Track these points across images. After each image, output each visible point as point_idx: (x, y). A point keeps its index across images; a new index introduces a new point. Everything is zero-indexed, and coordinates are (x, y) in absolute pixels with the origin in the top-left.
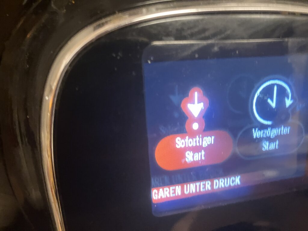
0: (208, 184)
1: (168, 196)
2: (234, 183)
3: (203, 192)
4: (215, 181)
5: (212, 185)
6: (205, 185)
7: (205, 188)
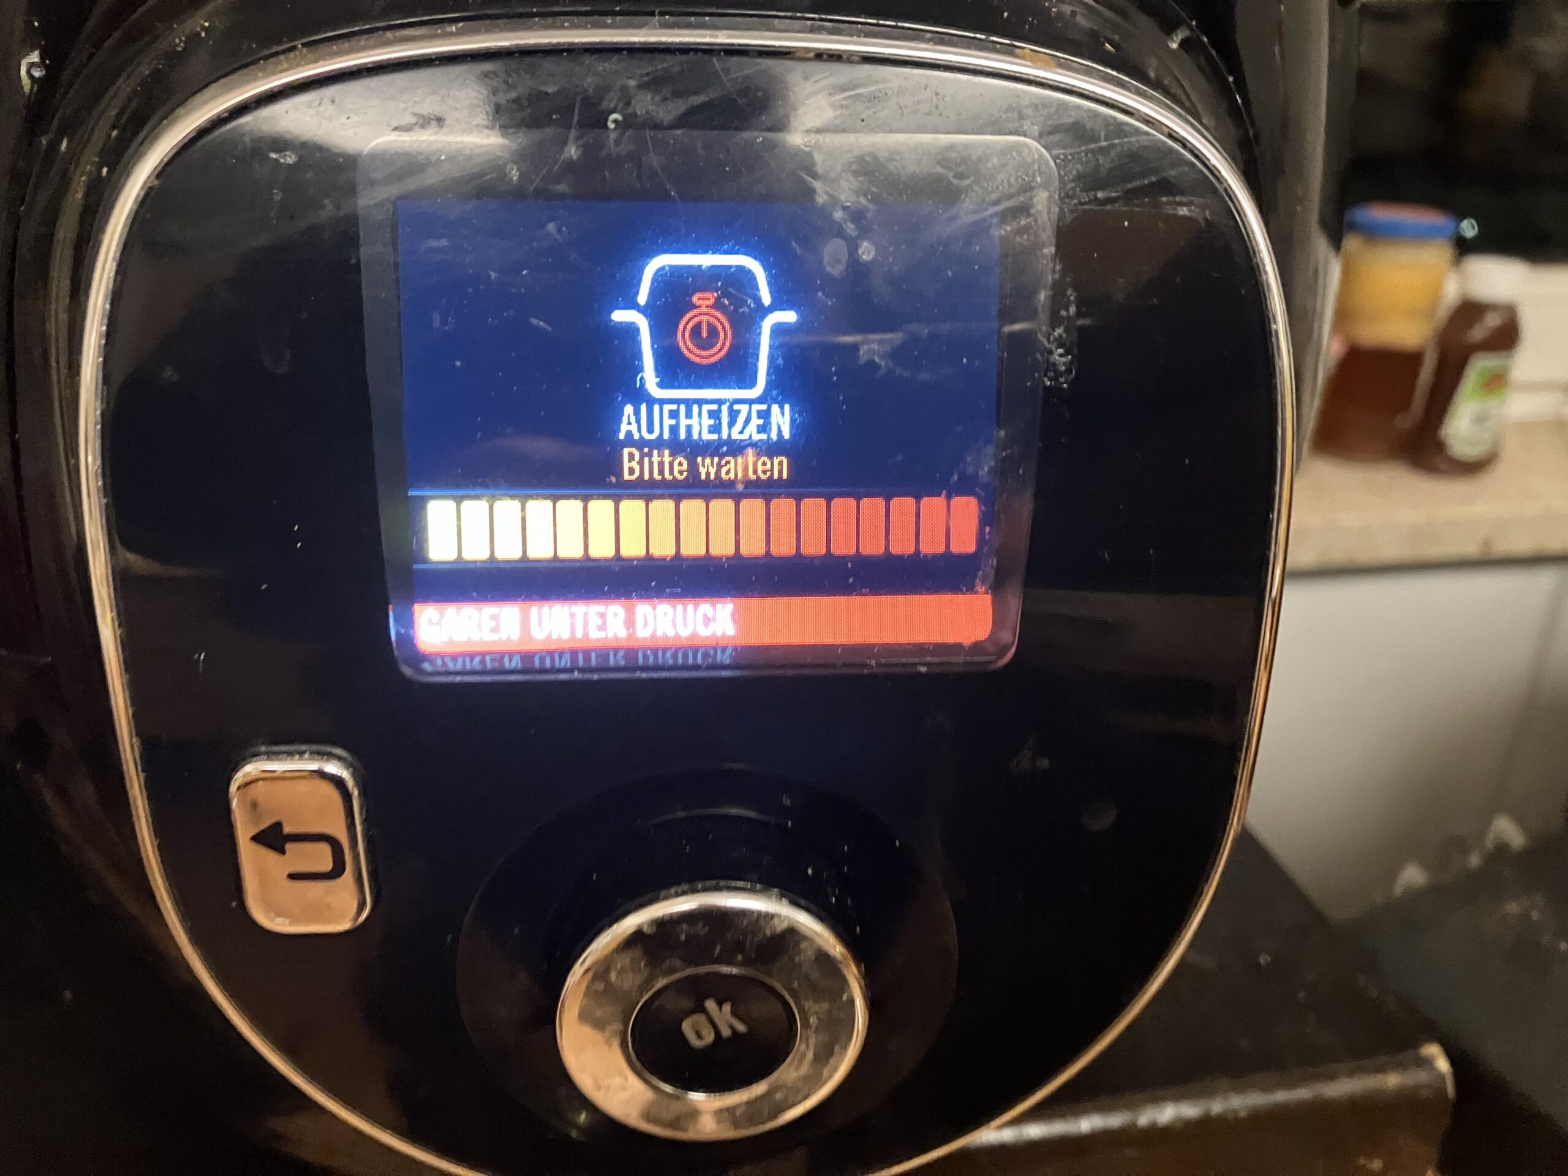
0: (616, 615)
1: (476, 637)
2: (712, 624)
3: (598, 640)
4: (643, 609)
5: (630, 622)
6: (602, 616)
7: (602, 627)
